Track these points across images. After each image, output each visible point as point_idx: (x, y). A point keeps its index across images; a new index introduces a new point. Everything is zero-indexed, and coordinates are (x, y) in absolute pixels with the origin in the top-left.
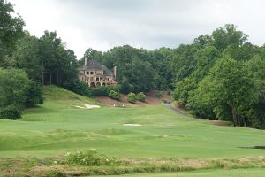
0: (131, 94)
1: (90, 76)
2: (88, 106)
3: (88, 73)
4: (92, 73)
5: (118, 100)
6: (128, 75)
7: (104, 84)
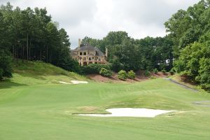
0: (122, 71)
1: (83, 56)
2: (75, 82)
3: (81, 54)
4: (85, 54)
5: (109, 77)
6: (119, 55)
7: (96, 63)
